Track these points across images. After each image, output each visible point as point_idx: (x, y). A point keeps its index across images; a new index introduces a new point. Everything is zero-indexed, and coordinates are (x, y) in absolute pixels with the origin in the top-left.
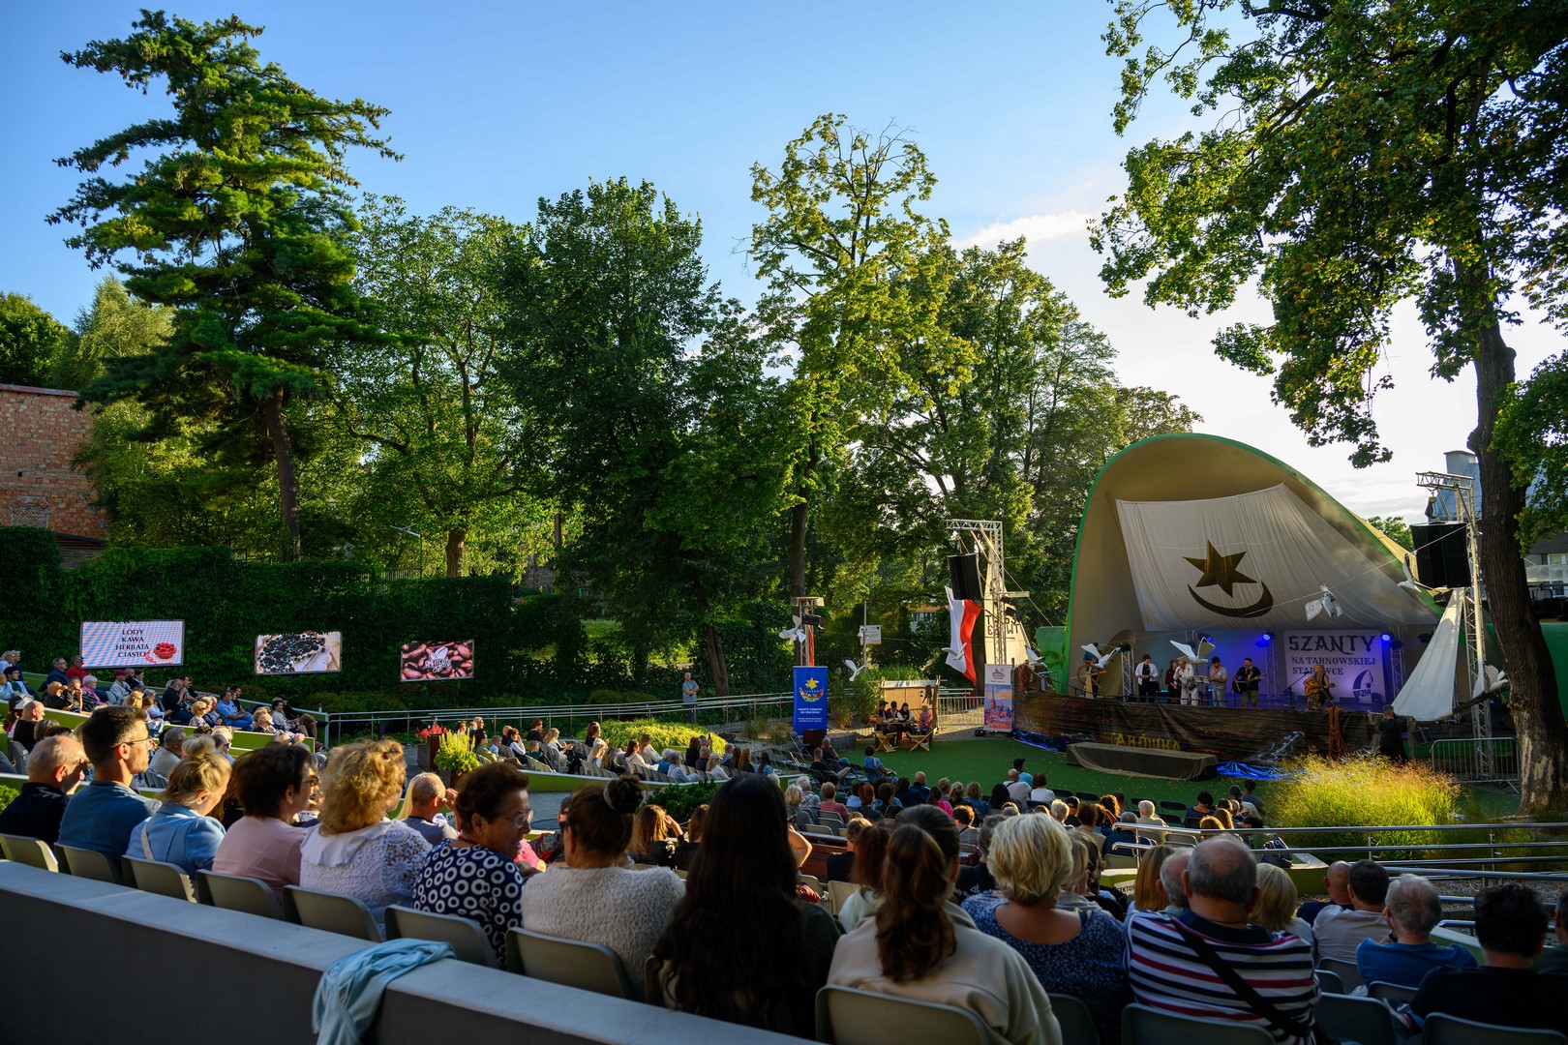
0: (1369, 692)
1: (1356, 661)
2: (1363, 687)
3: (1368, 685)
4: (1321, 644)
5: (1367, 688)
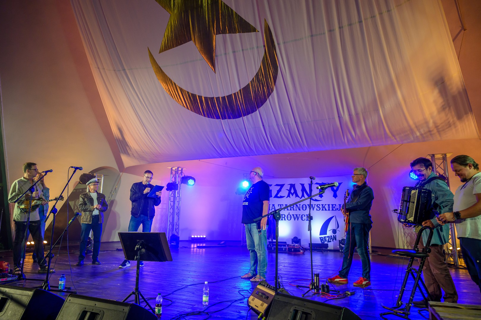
0: (335, 238)
1: (323, 207)
2: (329, 233)
3: (334, 231)
4: (292, 191)
5: (332, 235)
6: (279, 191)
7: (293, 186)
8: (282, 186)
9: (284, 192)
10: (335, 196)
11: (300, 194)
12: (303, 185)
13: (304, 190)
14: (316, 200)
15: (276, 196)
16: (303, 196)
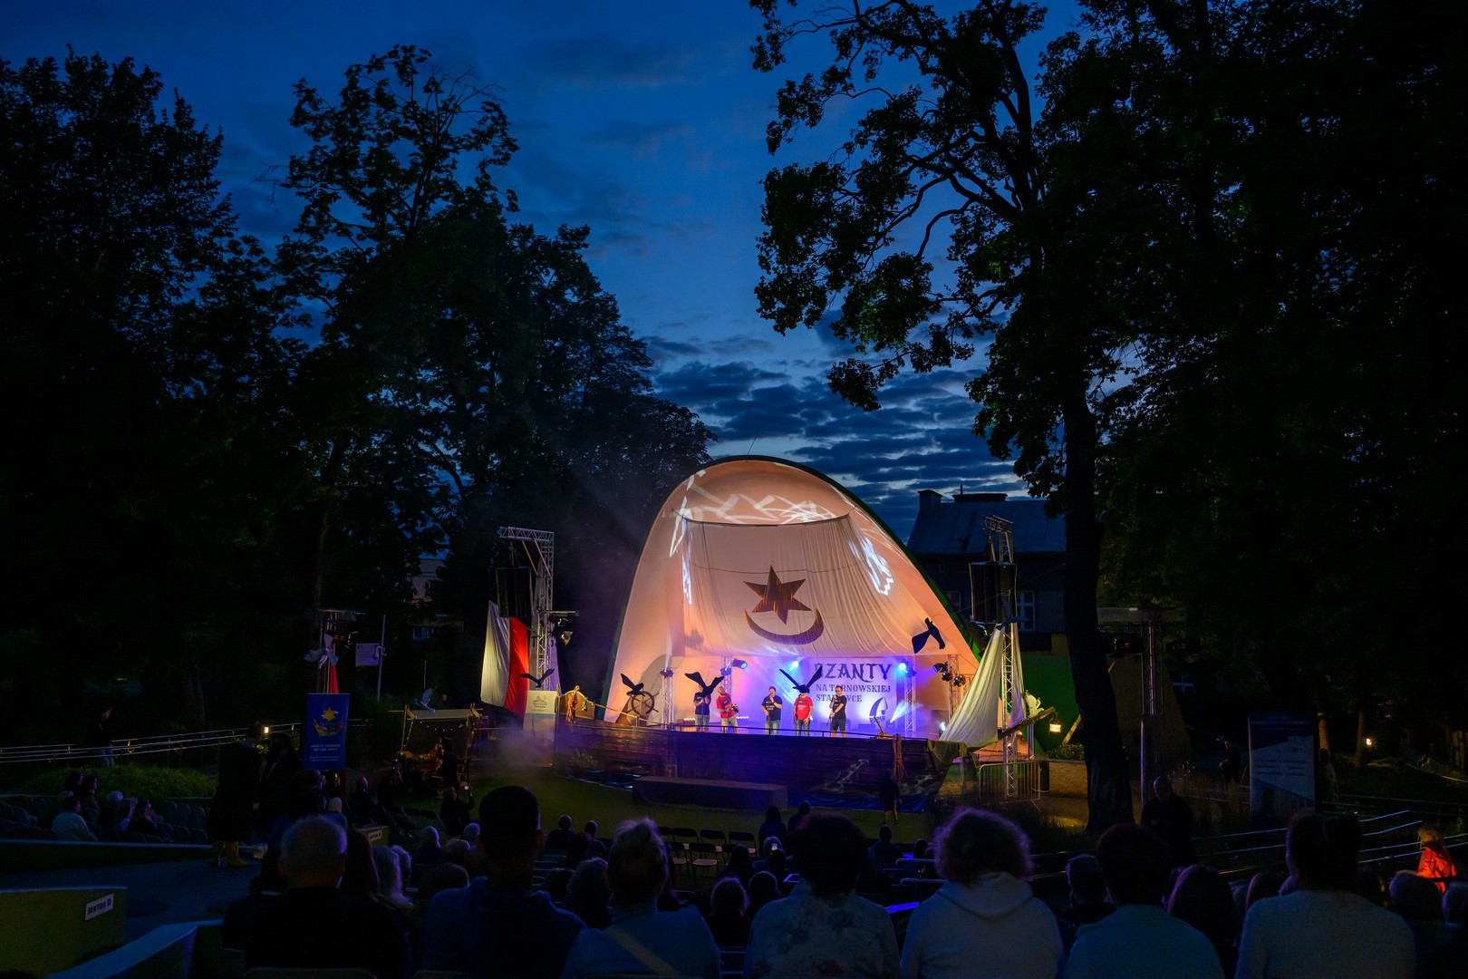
0: (883, 718)
1: (874, 688)
2: (879, 714)
3: (883, 712)
4: (844, 671)
5: (881, 715)
6: (830, 671)
7: (844, 666)
8: (833, 665)
9: (836, 672)
10: (885, 677)
11: (851, 675)
12: (854, 665)
13: (855, 670)
14: (867, 681)
15: (827, 676)
16: (854, 676)
